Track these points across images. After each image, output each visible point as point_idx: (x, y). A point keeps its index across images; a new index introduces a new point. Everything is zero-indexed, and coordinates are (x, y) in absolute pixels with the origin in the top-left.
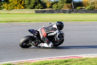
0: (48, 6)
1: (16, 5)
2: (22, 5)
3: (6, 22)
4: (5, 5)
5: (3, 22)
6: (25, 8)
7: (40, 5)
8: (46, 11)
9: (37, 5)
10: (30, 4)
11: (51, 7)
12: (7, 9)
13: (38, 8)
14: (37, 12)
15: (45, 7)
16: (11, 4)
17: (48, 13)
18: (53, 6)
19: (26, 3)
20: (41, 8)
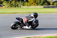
0: (51, 4)
1: (32, 3)
2: (36, 3)
3: (27, 13)
4: (26, 3)
5: (25, 13)
6: (38, 5)
7: (46, 3)
8: (50, 7)
9: (44, 3)
10: (40, 2)
11: (53, 4)
12: (27, 5)
13: (45, 5)
14: (45, 7)
15: (50, 4)
16: (29, 3)
17: (51, 8)
18: (54, 4)
19: (38, 2)
20: (47, 5)
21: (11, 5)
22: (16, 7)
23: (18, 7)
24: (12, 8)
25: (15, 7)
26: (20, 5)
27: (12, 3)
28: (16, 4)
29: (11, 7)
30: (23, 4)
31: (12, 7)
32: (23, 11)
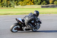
0: (51, 3)
1: (28, 2)
2: (32, 2)
4: (20, 2)
5: (19, 14)
6: (34, 4)
8: (49, 6)
10: (37, 1)
11: (53, 3)
12: (22, 5)
13: (43, 4)
14: (42, 7)
16: (24, 2)
17: (50, 7)
18: (54, 3)
19: (35, 1)
20: (46, 4)
21: (2, 4)
22: (9, 7)
23: (11, 7)
24: (3, 8)
25: (7, 6)
26: (12, 4)
27: (3, 3)
28: (9, 4)
29: (2, 6)
30: (17, 3)
31: (4, 6)
32: (17, 12)
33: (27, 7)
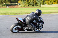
3: (47, 13)
4: (47, 1)
5: (45, 13)
12: (48, 4)
16: (51, 0)
21: (28, 3)
22: (35, 6)
23: (37, 6)
24: (29, 7)
25: (34, 5)
26: (39, 3)
27: (29, 2)
28: (35, 3)
29: (28, 6)
30: (43, 2)
31: (30, 5)
33: (53, 5)
